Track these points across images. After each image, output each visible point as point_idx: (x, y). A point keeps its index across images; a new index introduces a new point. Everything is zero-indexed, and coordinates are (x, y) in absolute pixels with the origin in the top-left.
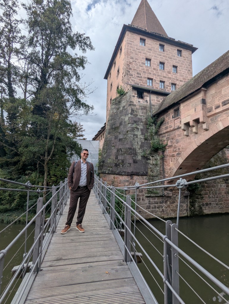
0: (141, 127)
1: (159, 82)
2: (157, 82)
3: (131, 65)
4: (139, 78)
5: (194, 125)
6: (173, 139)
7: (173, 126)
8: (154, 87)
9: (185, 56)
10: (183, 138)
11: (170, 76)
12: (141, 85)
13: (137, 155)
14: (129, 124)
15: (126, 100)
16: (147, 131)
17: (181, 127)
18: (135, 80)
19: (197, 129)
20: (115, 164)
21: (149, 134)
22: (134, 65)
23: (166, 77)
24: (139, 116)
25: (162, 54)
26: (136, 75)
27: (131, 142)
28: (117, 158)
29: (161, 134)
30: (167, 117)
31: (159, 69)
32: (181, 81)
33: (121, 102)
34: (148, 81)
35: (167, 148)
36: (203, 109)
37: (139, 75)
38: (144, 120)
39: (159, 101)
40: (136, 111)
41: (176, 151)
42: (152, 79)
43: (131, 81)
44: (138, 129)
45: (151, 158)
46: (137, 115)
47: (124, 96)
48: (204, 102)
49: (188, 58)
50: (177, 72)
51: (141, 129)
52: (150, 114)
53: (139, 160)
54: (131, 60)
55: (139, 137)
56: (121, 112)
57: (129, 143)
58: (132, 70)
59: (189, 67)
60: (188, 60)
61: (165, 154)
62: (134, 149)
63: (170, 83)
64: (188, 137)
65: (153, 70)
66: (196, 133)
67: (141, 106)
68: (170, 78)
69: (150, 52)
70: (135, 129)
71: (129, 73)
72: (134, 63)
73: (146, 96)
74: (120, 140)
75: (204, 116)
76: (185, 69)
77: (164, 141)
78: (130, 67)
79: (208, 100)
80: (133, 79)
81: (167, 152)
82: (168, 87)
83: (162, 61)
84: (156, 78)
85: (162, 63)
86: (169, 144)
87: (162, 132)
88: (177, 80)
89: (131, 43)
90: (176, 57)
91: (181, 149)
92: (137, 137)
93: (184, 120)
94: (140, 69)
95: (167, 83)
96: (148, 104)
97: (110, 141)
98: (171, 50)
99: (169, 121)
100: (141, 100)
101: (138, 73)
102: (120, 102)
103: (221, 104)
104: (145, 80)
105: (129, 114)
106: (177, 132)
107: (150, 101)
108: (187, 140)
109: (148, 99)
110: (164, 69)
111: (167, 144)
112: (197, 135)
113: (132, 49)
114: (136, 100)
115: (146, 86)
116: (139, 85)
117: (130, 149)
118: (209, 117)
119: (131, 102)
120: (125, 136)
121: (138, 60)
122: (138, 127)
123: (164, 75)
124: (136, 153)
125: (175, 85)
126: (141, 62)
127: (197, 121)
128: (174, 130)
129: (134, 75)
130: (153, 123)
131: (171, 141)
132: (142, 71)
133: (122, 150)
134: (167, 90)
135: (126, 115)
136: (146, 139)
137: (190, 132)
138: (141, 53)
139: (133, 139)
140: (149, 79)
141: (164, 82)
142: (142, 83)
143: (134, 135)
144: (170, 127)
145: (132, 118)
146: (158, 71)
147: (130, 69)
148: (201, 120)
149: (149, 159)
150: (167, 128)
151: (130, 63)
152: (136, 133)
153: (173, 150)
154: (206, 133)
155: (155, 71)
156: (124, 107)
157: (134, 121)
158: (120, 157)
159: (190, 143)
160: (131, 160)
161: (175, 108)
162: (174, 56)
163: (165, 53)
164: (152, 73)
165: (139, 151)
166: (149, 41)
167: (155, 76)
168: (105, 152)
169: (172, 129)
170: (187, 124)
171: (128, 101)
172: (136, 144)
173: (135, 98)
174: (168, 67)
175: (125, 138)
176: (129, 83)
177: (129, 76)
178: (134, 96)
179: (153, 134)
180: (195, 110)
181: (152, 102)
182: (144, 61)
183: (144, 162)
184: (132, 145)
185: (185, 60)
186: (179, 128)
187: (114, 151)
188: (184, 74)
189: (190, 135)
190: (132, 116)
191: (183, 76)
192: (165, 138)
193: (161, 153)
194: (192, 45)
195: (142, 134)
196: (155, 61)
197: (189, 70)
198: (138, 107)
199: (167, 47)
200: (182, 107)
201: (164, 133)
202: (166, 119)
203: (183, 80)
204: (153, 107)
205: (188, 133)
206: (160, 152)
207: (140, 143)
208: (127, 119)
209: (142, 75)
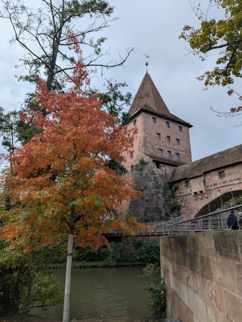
0: (161, 191)
1: (168, 153)
2: (166, 152)
3: (147, 139)
4: (153, 149)
5: (200, 194)
6: (186, 201)
7: (185, 192)
8: (164, 156)
9: (184, 131)
10: (193, 201)
11: (174, 147)
12: (155, 154)
13: (162, 213)
14: (153, 188)
15: (148, 169)
16: (166, 194)
17: (191, 194)
18: (150, 150)
19: (202, 196)
20: (145, 220)
21: (167, 196)
22: (149, 139)
23: (172, 148)
24: (159, 183)
25: (168, 130)
26: (151, 147)
27: (157, 203)
28: (146, 215)
29: (176, 197)
30: (180, 185)
31: (166, 142)
32: (183, 151)
33: (143, 169)
34: (159, 150)
35: (181, 207)
36: (204, 186)
37: (153, 147)
38: (163, 186)
39: (171, 171)
40: (157, 179)
41: (188, 210)
42: (162, 150)
43: (147, 151)
44: (160, 192)
45: (171, 215)
46: (158, 182)
47: (145, 165)
48: (204, 182)
49: (186, 133)
50: (179, 144)
51: (162, 193)
52: (166, 180)
53: (163, 216)
54: (147, 135)
55: (161, 199)
56: (144, 178)
57: (155, 203)
58: (148, 143)
59: (188, 140)
60: (187, 134)
61: (180, 212)
62: (159, 208)
63: (175, 153)
64: (196, 201)
65: (162, 142)
66: (201, 199)
67: (160, 175)
68: (175, 149)
69: (160, 129)
70: (158, 192)
71: (146, 145)
72: (149, 137)
73: (162, 167)
74: (147, 201)
75: (205, 190)
76: (185, 142)
77: (179, 202)
78: (147, 140)
79: (207, 181)
80: (149, 150)
81: (182, 210)
82: (174, 157)
83: (168, 136)
84: (165, 149)
85: (169, 137)
86: (183, 204)
87: (177, 196)
88: (180, 150)
89: (146, 121)
90: (178, 133)
91: (192, 209)
92: (160, 199)
93: (194, 190)
94: (153, 142)
95: (173, 153)
96: (164, 173)
97: (137, 201)
98: (174, 127)
99: (182, 188)
100: (158, 170)
101: (152, 146)
102: (141, 169)
103: (213, 185)
104: (157, 150)
105: (152, 181)
106: (189, 197)
107: (165, 170)
108: (196, 203)
109: (164, 169)
110: (170, 142)
111: (181, 205)
112: (202, 200)
113: (147, 126)
114: (156, 170)
115: (158, 156)
116: (154, 155)
117: (157, 208)
118: (208, 190)
119: (153, 171)
120: (151, 198)
121: (151, 135)
122: (160, 191)
123: (171, 147)
124: (161, 211)
125: (179, 154)
126: (154, 136)
127: (201, 192)
128: (186, 195)
129: (149, 147)
130: (169, 188)
131: (184, 203)
132: (155, 143)
133: (150, 209)
134: (173, 158)
135: (150, 181)
136: (166, 201)
137: (197, 198)
138: (153, 129)
139: (158, 200)
140: (160, 149)
141: (170, 152)
142: (155, 153)
143: (158, 197)
144: (183, 193)
145: (155, 184)
146: (166, 143)
147: (147, 142)
148: (204, 192)
149: (170, 216)
150: (180, 193)
151: (146, 137)
152: (159, 196)
153: (186, 209)
154: (206, 199)
155: (164, 143)
156: (146, 174)
157: (157, 186)
158: (149, 215)
159: (198, 205)
160: (158, 217)
161: (187, 180)
162: (177, 131)
163: (170, 129)
164: (162, 145)
165: (163, 210)
166: (158, 120)
167: (164, 148)
168: (132, 210)
169: (185, 194)
170: (196, 193)
171: (150, 170)
172: (160, 204)
173: (155, 168)
174: (173, 140)
175: (152, 200)
176: (147, 153)
177: (146, 148)
178: (154, 167)
179: (171, 197)
180: (200, 186)
181: (166, 171)
182: (156, 135)
183: (167, 218)
184: (158, 205)
185: (185, 134)
186: (190, 194)
187: (142, 210)
188: (184, 145)
189: (197, 200)
190: (155, 183)
191: (183, 147)
192: (179, 201)
193: (177, 212)
194: (189, 124)
195: (163, 196)
196: (163, 136)
197: (188, 143)
198: (158, 175)
199: (172, 124)
200: (191, 182)
201: (178, 197)
202: (180, 186)
203: (184, 151)
204: (167, 175)
205: (196, 198)
206: (176, 210)
207: (162, 204)
208: (151, 184)
209: (155, 147)
